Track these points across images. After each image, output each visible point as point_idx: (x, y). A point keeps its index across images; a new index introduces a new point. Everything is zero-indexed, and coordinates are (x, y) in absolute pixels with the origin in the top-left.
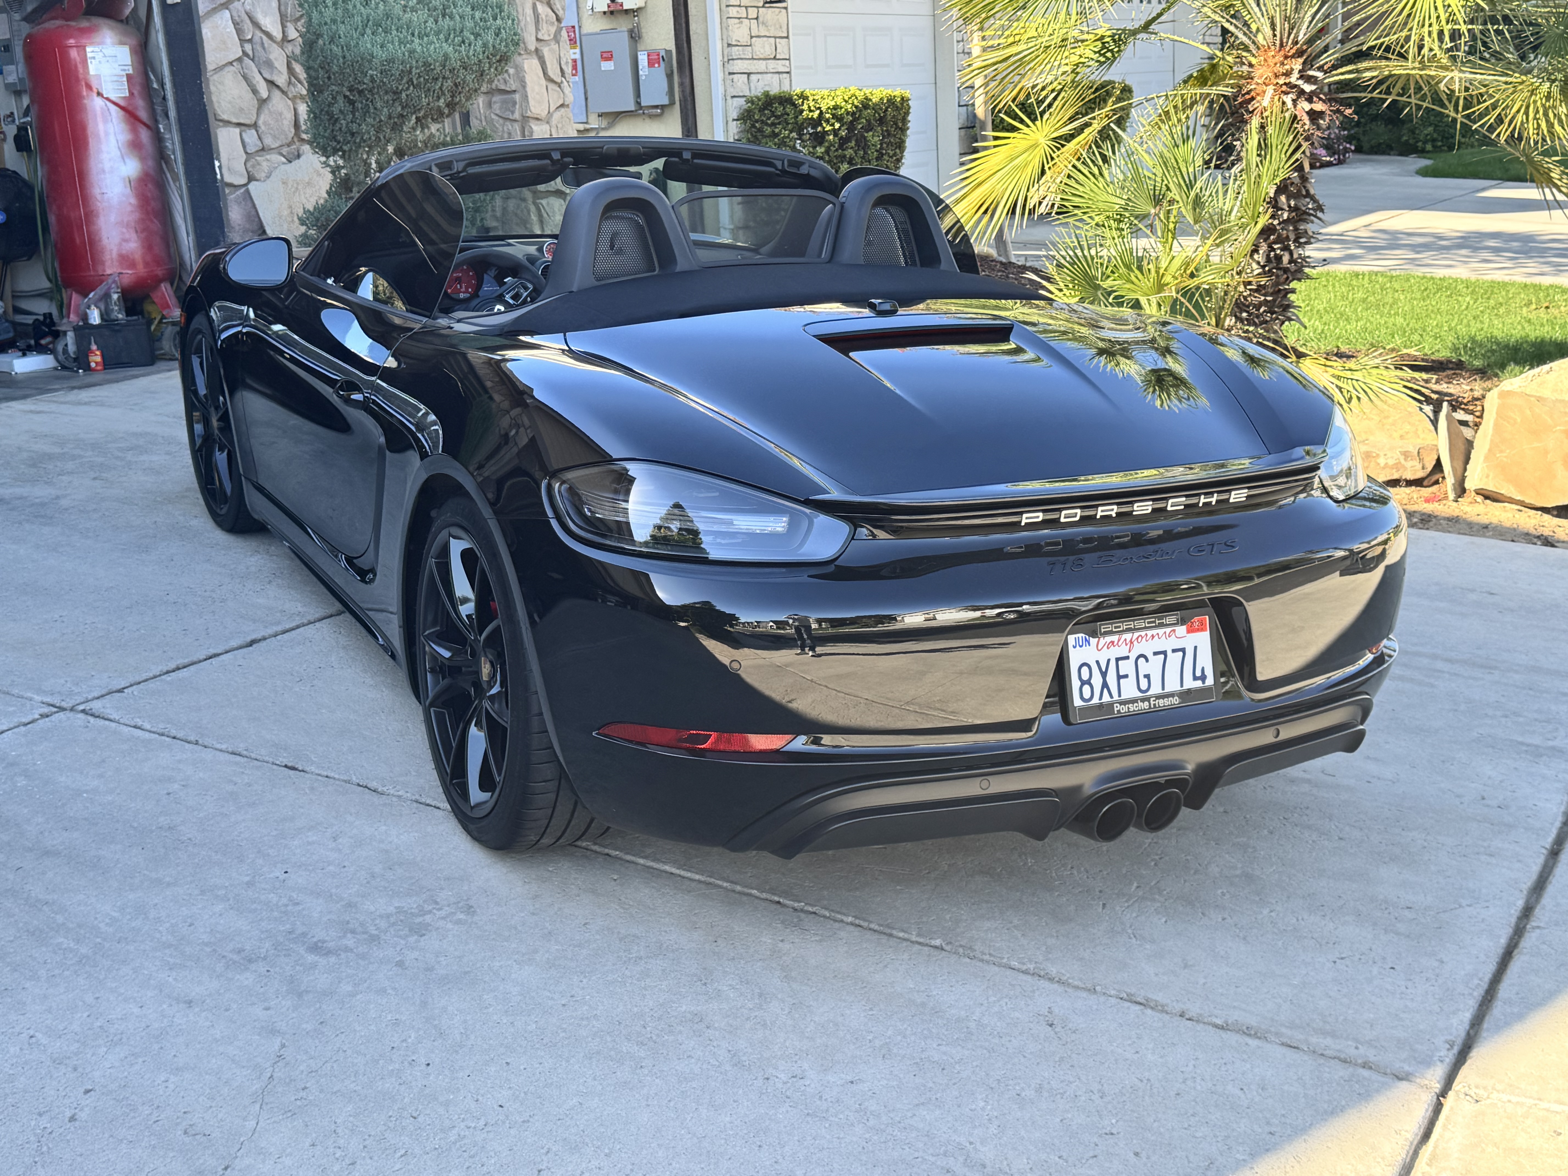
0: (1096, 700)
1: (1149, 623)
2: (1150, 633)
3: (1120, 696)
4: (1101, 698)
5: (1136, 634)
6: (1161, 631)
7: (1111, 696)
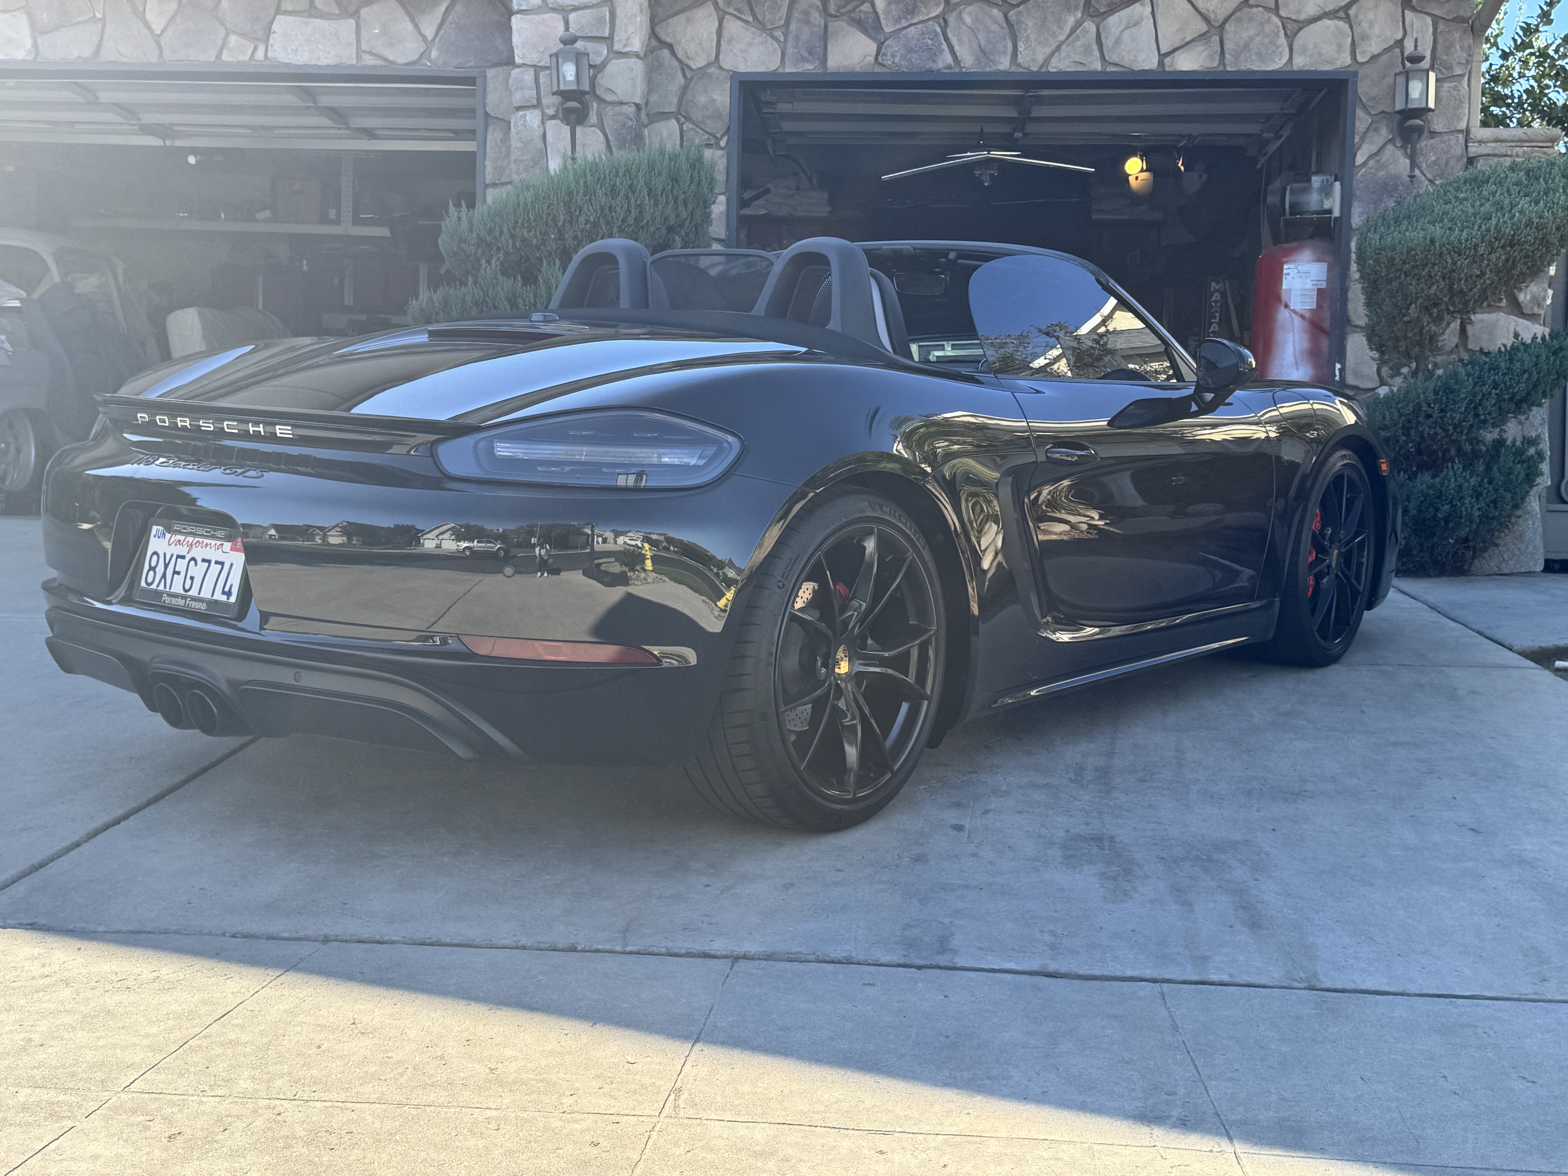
0: (154, 586)
1: (206, 532)
2: (206, 541)
3: (170, 588)
4: (158, 586)
5: (196, 539)
6: (213, 542)
7: (165, 587)
